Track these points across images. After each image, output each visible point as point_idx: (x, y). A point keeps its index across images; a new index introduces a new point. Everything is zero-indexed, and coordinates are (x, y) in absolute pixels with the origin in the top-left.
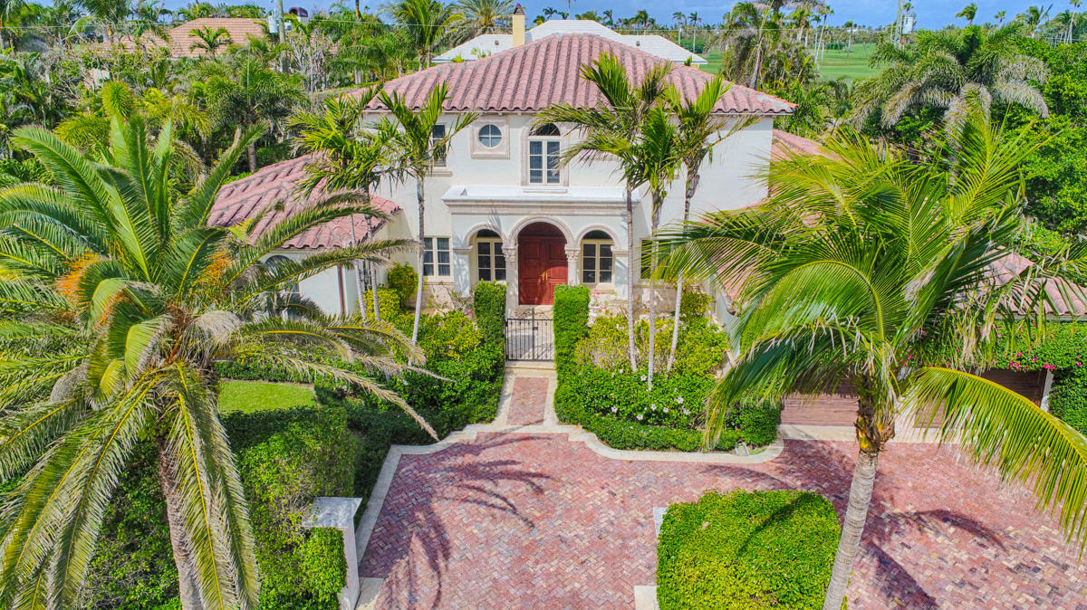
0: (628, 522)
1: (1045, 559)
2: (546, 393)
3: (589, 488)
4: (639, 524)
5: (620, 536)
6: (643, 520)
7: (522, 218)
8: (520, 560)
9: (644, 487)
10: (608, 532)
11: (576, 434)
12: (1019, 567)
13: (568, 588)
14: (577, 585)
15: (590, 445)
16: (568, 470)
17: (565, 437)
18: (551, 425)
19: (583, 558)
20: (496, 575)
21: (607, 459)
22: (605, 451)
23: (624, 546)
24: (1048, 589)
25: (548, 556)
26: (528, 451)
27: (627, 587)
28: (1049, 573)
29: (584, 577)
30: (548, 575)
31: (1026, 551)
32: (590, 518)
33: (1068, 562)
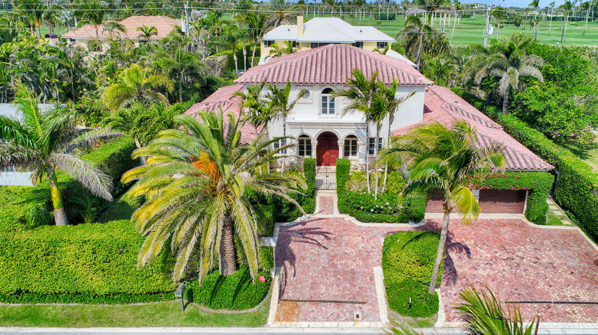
0: (369, 247)
1: (517, 256)
2: (333, 202)
3: (354, 236)
4: (373, 247)
5: (367, 252)
6: (375, 247)
7: (320, 130)
8: (332, 260)
9: (375, 236)
10: (362, 250)
11: (347, 218)
12: (507, 259)
13: (350, 268)
14: (353, 267)
15: (353, 221)
16: (345, 230)
17: (343, 219)
18: (336, 214)
19: (354, 259)
20: (323, 265)
21: (360, 226)
22: (359, 223)
23: (368, 255)
24: (516, 265)
25: (341, 259)
26: (329, 224)
27: (371, 267)
28: (517, 260)
29: (355, 265)
30: (342, 265)
31: (511, 254)
32: (355, 246)
33: (524, 257)
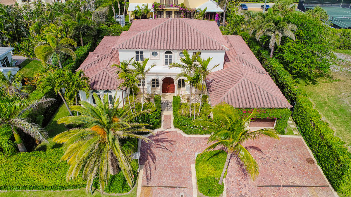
1: (267, 156)
2: (171, 120)
3: (182, 144)
7: (164, 76)
8: (169, 160)
11: (179, 131)
12: (262, 158)
14: (181, 165)
15: (182, 134)
16: (177, 140)
17: (176, 132)
18: (173, 129)
19: (181, 159)
20: (165, 163)
21: (185, 137)
22: (185, 135)
23: (189, 156)
25: (175, 159)
26: (168, 135)
27: (190, 165)
28: (267, 159)
29: (182, 163)
30: (175, 163)
31: (264, 155)
32: (182, 151)
33: (271, 157)
